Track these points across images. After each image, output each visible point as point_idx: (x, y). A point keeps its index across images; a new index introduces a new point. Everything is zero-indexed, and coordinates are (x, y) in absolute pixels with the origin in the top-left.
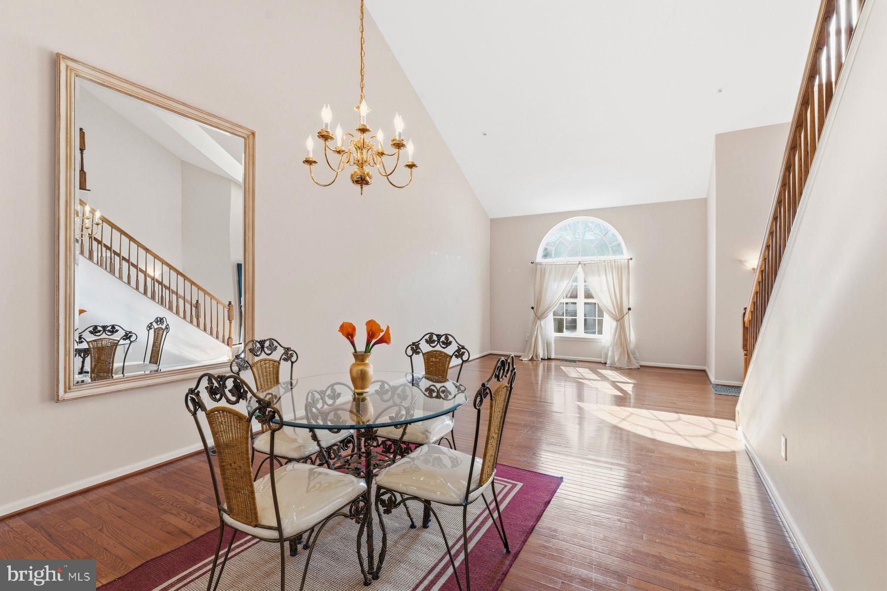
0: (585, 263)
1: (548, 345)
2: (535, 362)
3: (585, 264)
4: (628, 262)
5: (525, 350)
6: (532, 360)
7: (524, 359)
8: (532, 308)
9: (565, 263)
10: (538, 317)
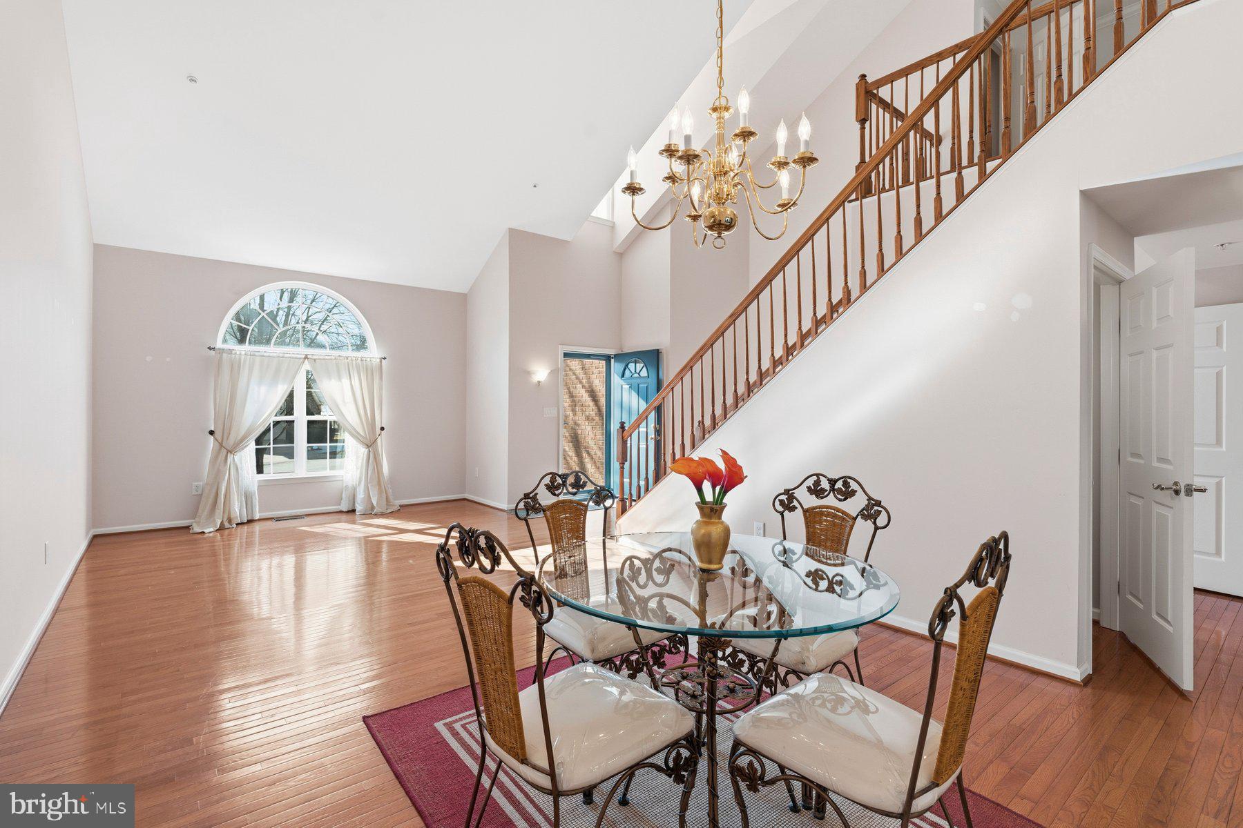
0: (315, 357)
1: (248, 497)
2: (227, 532)
3: (315, 360)
4: (381, 362)
5: (194, 514)
6: (221, 528)
7: (206, 531)
8: (212, 433)
9: (281, 355)
10: (227, 449)
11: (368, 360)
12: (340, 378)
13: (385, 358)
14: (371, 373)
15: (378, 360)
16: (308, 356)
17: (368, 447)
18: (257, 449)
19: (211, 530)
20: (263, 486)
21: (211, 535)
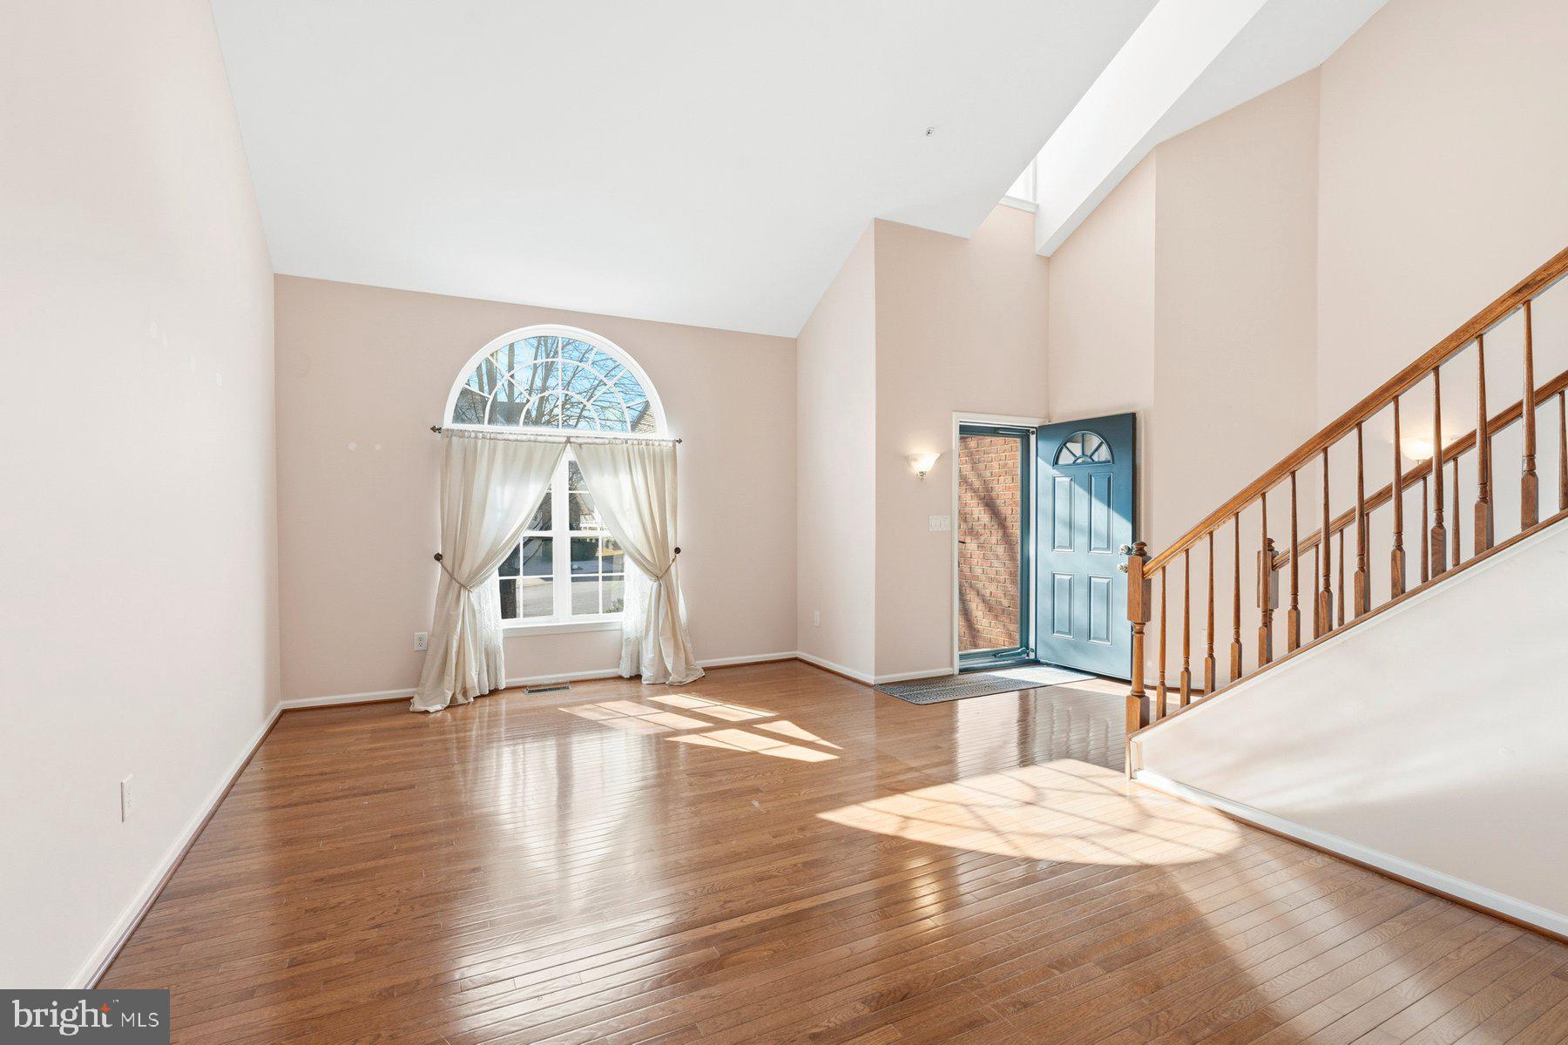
0: (580, 441)
1: (489, 656)
2: (460, 710)
3: (580, 445)
4: (674, 446)
5: (417, 681)
6: (453, 705)
7: (431, 709)
8: (438, 557)
9: (532, 438)
10: (459, 584)
11: (657, 444)
12: (616, 472)
13: (680, 441)
14: (659, 462)
15: (671, 444)
16: (572, 440)
17: (658, 578)
18: (501, 581)
19: (439, 707)
20: (510, 636)
21: (439, 714)
